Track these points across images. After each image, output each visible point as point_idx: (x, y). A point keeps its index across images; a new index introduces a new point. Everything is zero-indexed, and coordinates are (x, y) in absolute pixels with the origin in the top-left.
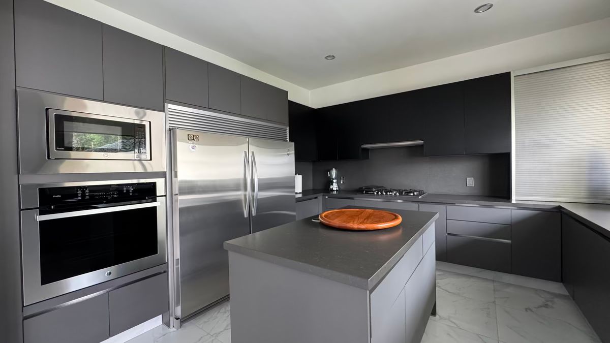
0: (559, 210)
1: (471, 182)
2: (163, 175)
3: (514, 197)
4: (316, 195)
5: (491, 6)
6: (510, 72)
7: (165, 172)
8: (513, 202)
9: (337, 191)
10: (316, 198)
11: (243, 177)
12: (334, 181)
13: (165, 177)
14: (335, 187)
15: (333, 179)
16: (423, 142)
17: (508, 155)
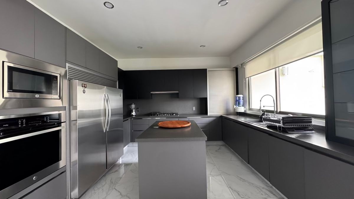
0: (221, 117)
1: (194, 108)
2: (64, 108)
3: (208, 113)
4: (127, 119)
5: (205, 46)
6: (207, 69)
7: (66, 107)
8: (208, 115)
9: (135, 115)
10: (127, 120)
11: (103, 108)
12: (134, 110)
13: (65, 110)
14: (134, 113)
15: (133, 109)
16: (178, 92)
17: (206, 98)
